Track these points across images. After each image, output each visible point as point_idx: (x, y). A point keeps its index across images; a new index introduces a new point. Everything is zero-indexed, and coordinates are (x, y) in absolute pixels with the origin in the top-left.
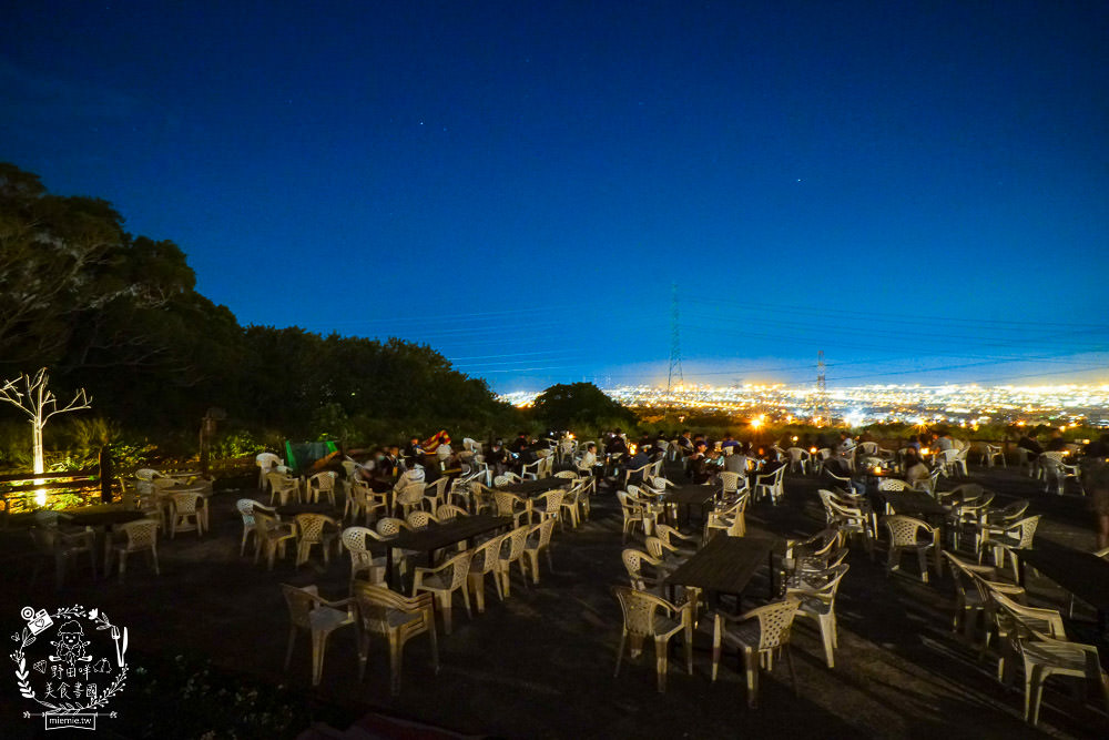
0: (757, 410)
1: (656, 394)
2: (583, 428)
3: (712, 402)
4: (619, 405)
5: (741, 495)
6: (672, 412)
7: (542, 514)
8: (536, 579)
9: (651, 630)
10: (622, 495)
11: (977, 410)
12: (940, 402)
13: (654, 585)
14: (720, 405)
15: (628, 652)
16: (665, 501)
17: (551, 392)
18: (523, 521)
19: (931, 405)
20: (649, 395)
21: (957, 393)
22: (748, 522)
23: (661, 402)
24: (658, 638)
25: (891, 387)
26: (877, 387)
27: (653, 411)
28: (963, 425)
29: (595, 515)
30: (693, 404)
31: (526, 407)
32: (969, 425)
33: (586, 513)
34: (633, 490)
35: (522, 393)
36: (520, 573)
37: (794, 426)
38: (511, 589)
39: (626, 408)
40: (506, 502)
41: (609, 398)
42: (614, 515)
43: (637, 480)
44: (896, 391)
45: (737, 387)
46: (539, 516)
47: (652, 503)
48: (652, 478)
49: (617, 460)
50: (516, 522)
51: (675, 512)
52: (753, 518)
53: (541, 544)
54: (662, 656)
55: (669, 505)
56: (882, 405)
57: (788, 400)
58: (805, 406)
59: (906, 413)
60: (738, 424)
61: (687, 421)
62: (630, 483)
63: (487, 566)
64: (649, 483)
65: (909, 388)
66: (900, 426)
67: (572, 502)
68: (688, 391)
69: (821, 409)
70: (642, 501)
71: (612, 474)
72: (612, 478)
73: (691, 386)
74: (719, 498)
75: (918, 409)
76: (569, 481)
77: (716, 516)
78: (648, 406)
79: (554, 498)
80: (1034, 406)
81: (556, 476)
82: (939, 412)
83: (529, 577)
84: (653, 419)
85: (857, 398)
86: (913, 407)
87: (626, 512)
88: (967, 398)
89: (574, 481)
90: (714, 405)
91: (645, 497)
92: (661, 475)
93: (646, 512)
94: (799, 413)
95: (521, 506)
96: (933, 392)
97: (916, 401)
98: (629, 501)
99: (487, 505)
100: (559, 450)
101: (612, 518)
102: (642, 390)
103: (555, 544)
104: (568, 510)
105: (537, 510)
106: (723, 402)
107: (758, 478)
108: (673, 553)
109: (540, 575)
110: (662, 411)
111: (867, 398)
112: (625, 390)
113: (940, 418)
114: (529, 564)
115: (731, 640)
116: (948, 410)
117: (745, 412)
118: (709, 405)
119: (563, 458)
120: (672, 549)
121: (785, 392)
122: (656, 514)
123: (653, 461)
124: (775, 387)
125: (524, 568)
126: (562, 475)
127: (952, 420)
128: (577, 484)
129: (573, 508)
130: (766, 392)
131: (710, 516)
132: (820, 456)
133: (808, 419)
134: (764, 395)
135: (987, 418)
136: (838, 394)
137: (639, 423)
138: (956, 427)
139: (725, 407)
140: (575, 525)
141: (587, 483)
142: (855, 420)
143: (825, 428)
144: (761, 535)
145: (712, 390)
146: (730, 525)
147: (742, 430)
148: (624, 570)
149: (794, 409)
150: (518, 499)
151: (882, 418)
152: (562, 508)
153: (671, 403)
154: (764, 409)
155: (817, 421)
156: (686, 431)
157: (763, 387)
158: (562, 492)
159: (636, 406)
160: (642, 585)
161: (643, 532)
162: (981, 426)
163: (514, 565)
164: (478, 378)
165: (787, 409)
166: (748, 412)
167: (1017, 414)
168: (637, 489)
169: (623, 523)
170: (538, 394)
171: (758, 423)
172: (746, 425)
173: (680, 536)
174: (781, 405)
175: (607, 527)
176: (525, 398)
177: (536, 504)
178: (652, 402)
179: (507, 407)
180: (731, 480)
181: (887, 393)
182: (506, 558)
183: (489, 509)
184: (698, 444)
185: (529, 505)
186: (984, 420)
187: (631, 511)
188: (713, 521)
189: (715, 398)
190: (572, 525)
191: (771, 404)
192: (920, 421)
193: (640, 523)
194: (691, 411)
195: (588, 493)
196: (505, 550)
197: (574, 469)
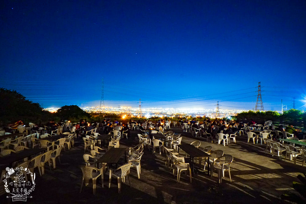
0: (124, 114)
1: (97, 109)
2: (73, 119)
3: (112, 111)
4: (85, 112)
5: (119, 136)
6: (101, 114)
7: (58, 146)
8: (54, 167)
9: (91, 177)
10: (84, 139)
11: (173, 114)
12: (165, 112)
13: (93, 164)
14: (114, 112)
15: (84, 184)
16: (97, 140)
17: (63, 108)
18: (51, 149)
19: (164, 113)
20: (94, 109)
21: (169, 110)
22: (120, 143)
23: (98, 111)
24: (93, 179)
25: (156, 108)
26: (153, 108)
27: (96, 114)
28: (170, 117)
29: (76, 145)
30: (107, 112)
31: (54, 112)
32: (171, 117)
33: (73, 145)
34: (88, 137)
35: (53, 108)
36: (49, 165)
37: (133, 118)
38: (45, 171)
39: (87, 113)
40: (45, 144)
41: (82, 110)
42: (82, 144)
43: (89, 134)
44: (157, 109)
45: (119, 107)
46: (57, 147)
47: (93, 140)
48: (94, 133)
49: (83, 128)
50: (48, 149)
51: (100, 142)
52: (121, 142)
53: (57, 156)
54: (95, 184)
55: (98, 140)
56: (154, 113)
57: (132, 111)
58: (136, 113)
59: (159, 115)
60: (119, 118)
61: (105, 117)
62: (87, 135)
63: (35, 165)
64: (93, 135)
65: (159, 109)
66: (157, 118)
67: (68, 141)
68: (106, 108)
69: (140, 113)
70: (90, 140)
71: (82, 132)
72: (82, 134)
73: (107, 107)
74: (113, 137)
75: (161, 114)
76: (67, 135)
77: (111, 143)
78: (94, 112)
79: (62, 141)
80: (183, 113)
81: (63, 134)
82: (165, 114)
83: (52, 166)
84: (95, 116)
85: (148, 111)
86: (160, 113)
87: (85, 143)
88: (171, 111)
89: (69, 135)
90: (113, 112)
91: (92, 138)
92: (97, 132)
93: (91, 143)
94: (135, 115)
95: (50, 144)
96: (164, 110)
97: (161, 112)
98: (87, 140)
99: (37, 145)
100: (65, 126)
101: (81, 145)
102: (92, 108)
103: (62, 155)
104: (67, 144)
105: (55, 145)
106: (115, 111)
107: (123, 132)
108: (99, 154)
109: (56, 165)
110: (98, 114)
111: (151, 111)
112: (87, 108)
113: (166, 116)
114: (52, 163)
115: (114, 176)
116: (167, 114)
117: (121, 114)
118: (111, 112)
119: (66, 128)
120: (98, 153)
121: (131, 109)
122: (94, 143)
123: (94, 128)
124: (129, 108)
125: (50, 164)
126: (65, 133)
127: (168, 116)
128: (70, 136)
129: (69, 143)
130: (126, 109)
131: (110, 143)
132: (139, 125)
133: (136, 116)
134: (126, 110)
135: (175, 116)
136: (144, 110)
137: (91, 117)
138: (169, 118)
139: (116, 113)
140: (69, 149)
141: (74, 135)
142: (147, 116)
143: (141, 118)
144: (124, 147)
145: (112, 108)
146: (115, 145)
147: (119, 119)
148: (84, 160)
149: (133, 113)
150: (49, 142)
151: (153, 116)
152: (65, 144)
153: (101, 112)
154: (126, 113)
155: (139, 117)
156: (105, 120)
157: (126, 108)
158: (65, 139)
159: (90, 112)
160: (89, 164)
161: (90, 149)
162: (173, 117)
163: (47, 164)
164: (36, 103)
165: (132, 113)
166: (122, 114)
167: (180, 115)
168: (89, 136)
169: (84, 147)
170: (59, 108)
171: (124, 117)
172: (121, 118)
173: (101, 149)
174: (130, 112)
175: (80, 148)
176: (54, 110)
177: (55, 143)
178: (95, 111)
179: (47, 112)
180: (116, 132)
181: (155, 110)
182: (43, 161)
183: (37, 146)
184: (107, 123)
185: (53, 143)
186: (174, 116)
187: (87, 143)
188: (110, 144)
189: (113, 110)
190: (68, 149)
191: (128, 112)
192: (161, 117)
193: (90, 146)
194: (106, 114)
195: (74, 139)
196: (43, 159)
197: (70, 131)
